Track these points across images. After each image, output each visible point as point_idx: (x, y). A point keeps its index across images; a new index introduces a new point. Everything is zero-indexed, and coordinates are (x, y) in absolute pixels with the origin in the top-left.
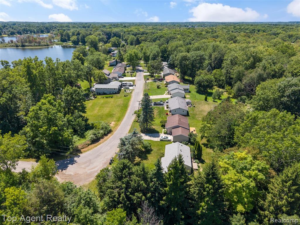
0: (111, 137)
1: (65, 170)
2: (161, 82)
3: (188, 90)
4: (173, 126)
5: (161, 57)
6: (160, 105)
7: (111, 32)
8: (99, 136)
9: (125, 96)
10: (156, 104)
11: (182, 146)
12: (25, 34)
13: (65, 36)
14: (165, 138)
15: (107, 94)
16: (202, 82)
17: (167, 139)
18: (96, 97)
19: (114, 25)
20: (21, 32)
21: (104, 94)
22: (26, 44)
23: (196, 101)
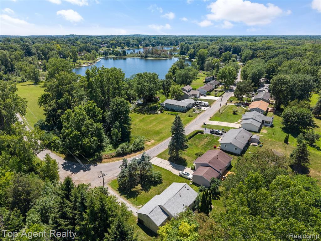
0: (137, 155)
1: (75, 173)
2: (245, 107)
3: (269, 124)
4: (201, 163)
5: (265, 78)
6: (218, 134)
7: (232, 46)
8: (126, 151)
9: (189, 116)
10: (213, 132)
11: (188, 190)
12: (157, 46)
13: (185, 49)
14: (184, 174)
15: (174, 111)
16: (291, 116)
17: (186, 176)
18: (163, 112)
19: (246, 39)
20: (154, 44)
21: (172, 110)
22: (149, 55)
23: (269, 140)
